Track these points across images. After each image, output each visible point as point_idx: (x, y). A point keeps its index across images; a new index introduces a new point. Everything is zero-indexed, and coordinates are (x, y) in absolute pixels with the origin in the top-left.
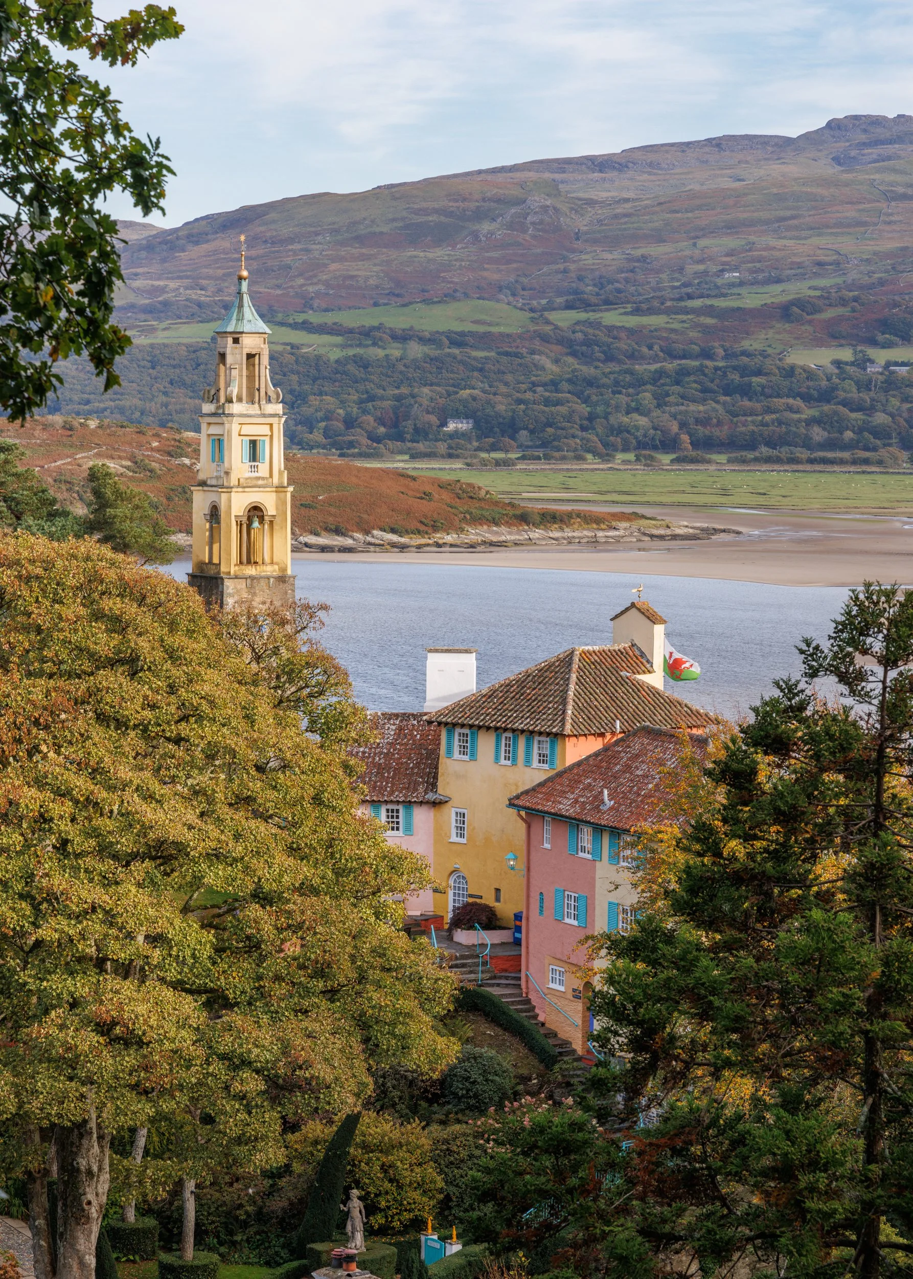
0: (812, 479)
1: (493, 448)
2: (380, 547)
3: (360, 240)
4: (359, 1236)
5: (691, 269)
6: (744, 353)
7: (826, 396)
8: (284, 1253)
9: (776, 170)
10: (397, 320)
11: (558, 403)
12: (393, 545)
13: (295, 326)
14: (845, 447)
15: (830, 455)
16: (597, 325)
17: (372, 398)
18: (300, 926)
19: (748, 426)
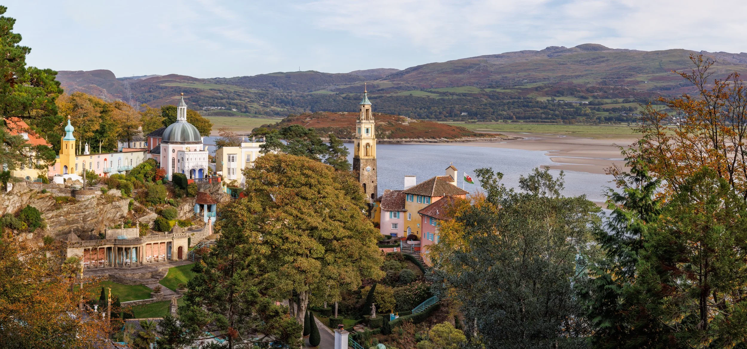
0: (541, 126)
1: (472, 119)
2: (443, 142)
3: (443, 73)
4: (374, 314)
5: (516, 79)
6: (528, 98)
7: (545, 108)
8: (359, 317)
9: (535, 58)
10: (451, 90)
11: (486, 109)
12: (446, 141)
13: (429, 92)
14: (549, 119)
15: (546, 120)
16: (495, 92)
17: (445, 108)
18: (345, 246)
19: (528, 114)
